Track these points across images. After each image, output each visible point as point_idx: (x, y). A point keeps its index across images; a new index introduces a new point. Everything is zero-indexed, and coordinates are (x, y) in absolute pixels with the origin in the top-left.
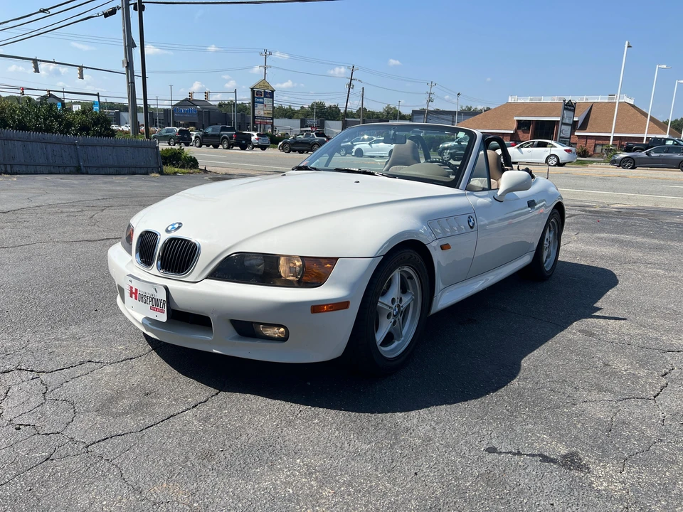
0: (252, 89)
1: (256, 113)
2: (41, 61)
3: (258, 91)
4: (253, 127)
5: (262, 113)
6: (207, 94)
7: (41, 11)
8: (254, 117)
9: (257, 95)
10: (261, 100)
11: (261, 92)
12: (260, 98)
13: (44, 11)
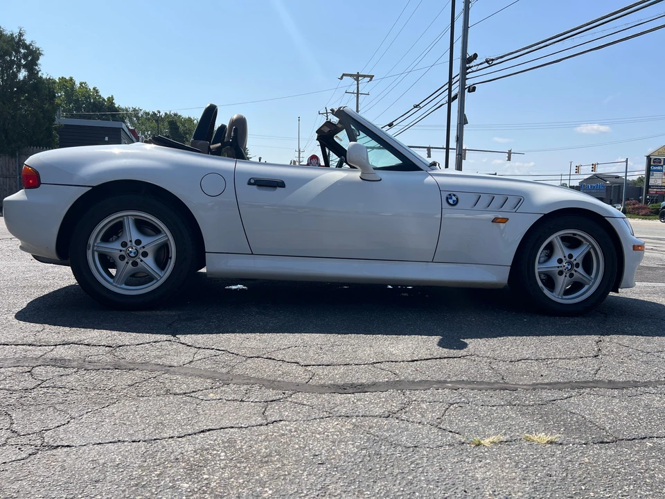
0: (649, 158)
1: (652, 182)
2: (433, 148)
3: (656, 159)
4: (646, 196)
5: (659, 182)
6: (594, 167)
7: (415, 107)
8: (648, 186)
9: (654, 162)
10: (659, 168)
11: (659, 159)
12: (657, 166)
13: (416, 106)
